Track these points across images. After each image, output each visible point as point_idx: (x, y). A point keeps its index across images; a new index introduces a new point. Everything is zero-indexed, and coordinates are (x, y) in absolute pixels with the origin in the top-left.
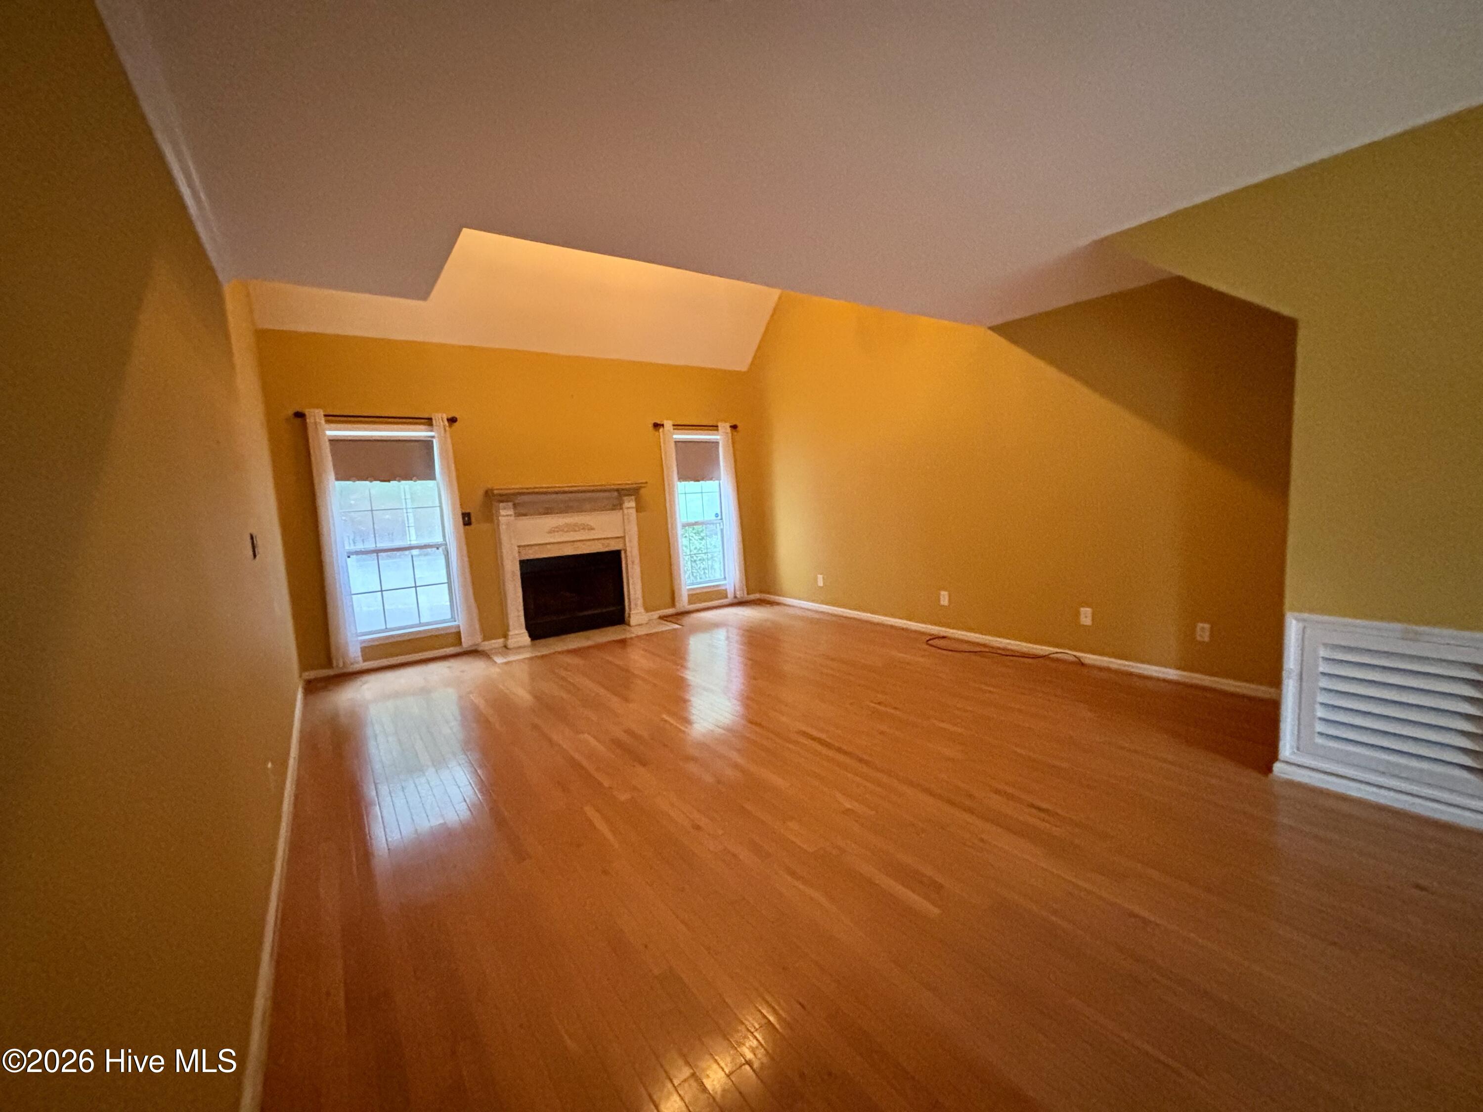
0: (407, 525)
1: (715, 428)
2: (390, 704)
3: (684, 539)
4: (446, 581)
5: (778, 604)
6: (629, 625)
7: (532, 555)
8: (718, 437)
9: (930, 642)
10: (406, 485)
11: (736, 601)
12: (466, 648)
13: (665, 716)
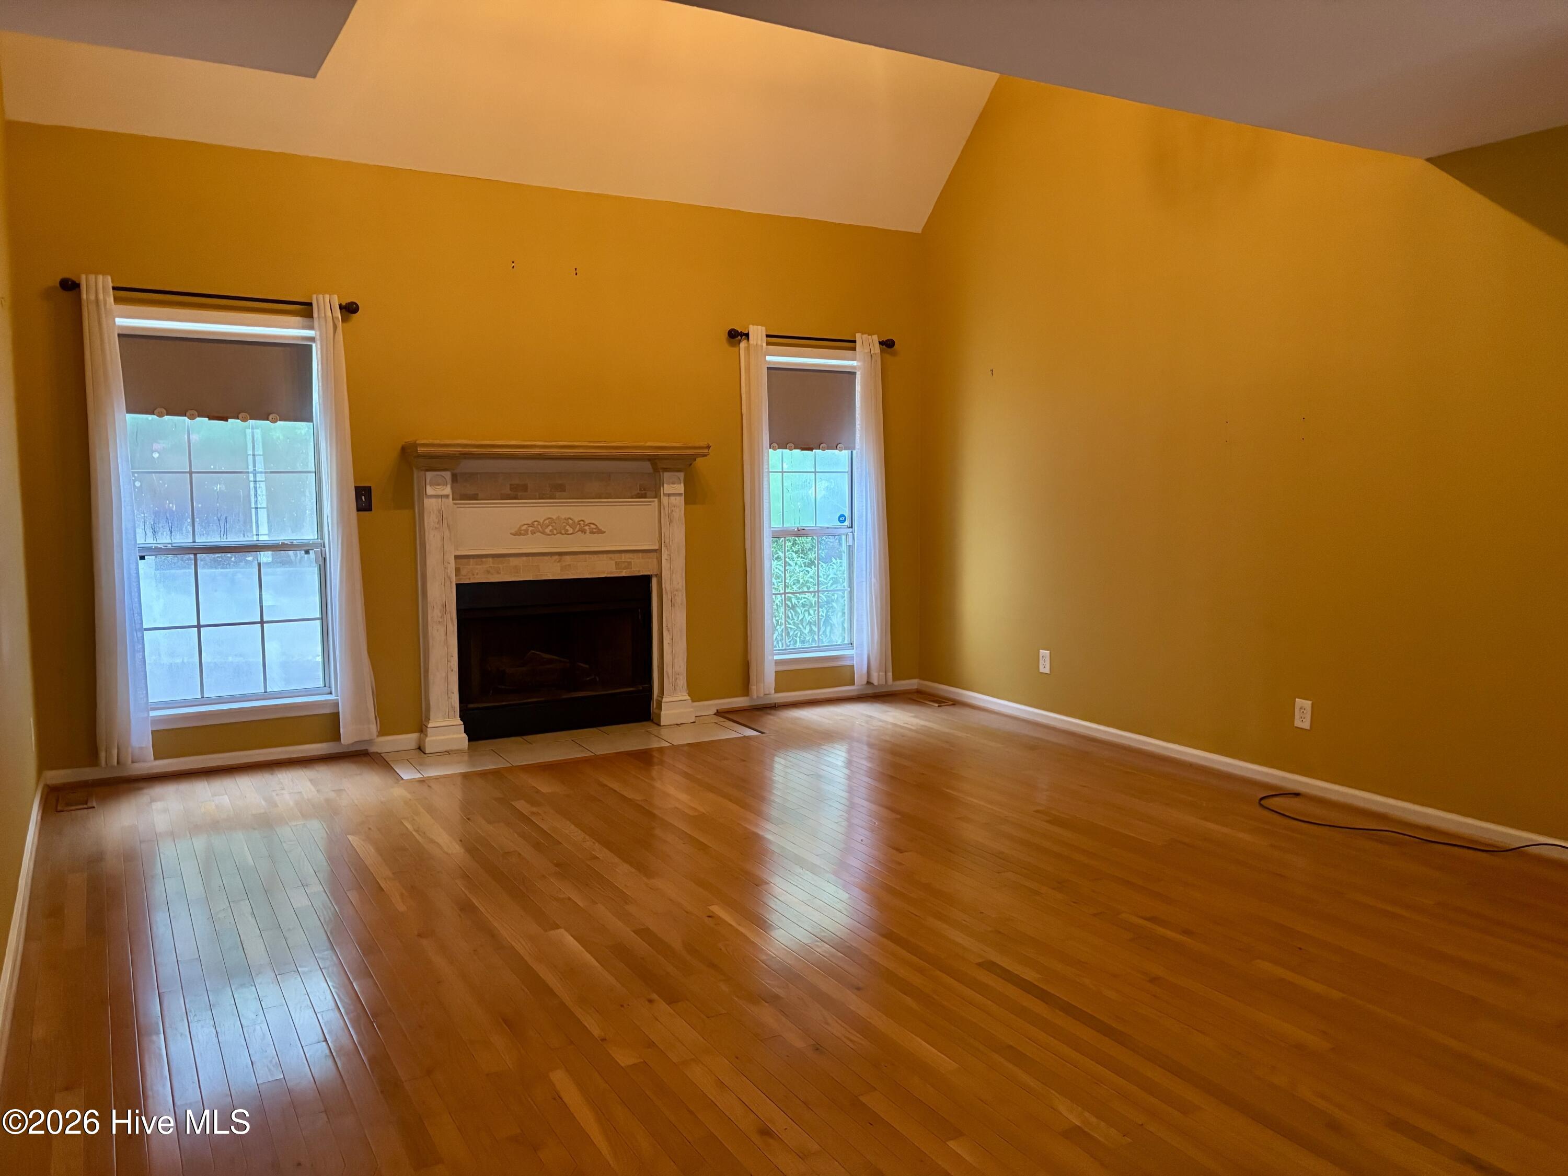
0: (253, 506)
1: (849, 344)
2: (199, 843)
3: (774, 563)
4: (318, 615)
5: (955, 703)
6: (659, 725)
7: (479, 575)
8: (855, 363)
9: (1262, 802)
10: (256, 429)
11: (870, 691)
12: (349, 745)
13: (716, 909)
